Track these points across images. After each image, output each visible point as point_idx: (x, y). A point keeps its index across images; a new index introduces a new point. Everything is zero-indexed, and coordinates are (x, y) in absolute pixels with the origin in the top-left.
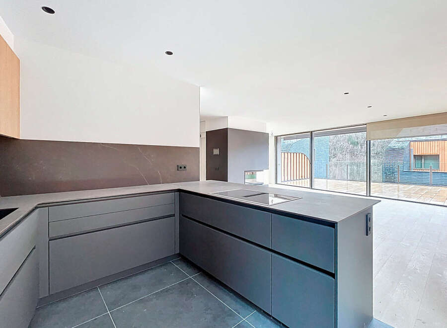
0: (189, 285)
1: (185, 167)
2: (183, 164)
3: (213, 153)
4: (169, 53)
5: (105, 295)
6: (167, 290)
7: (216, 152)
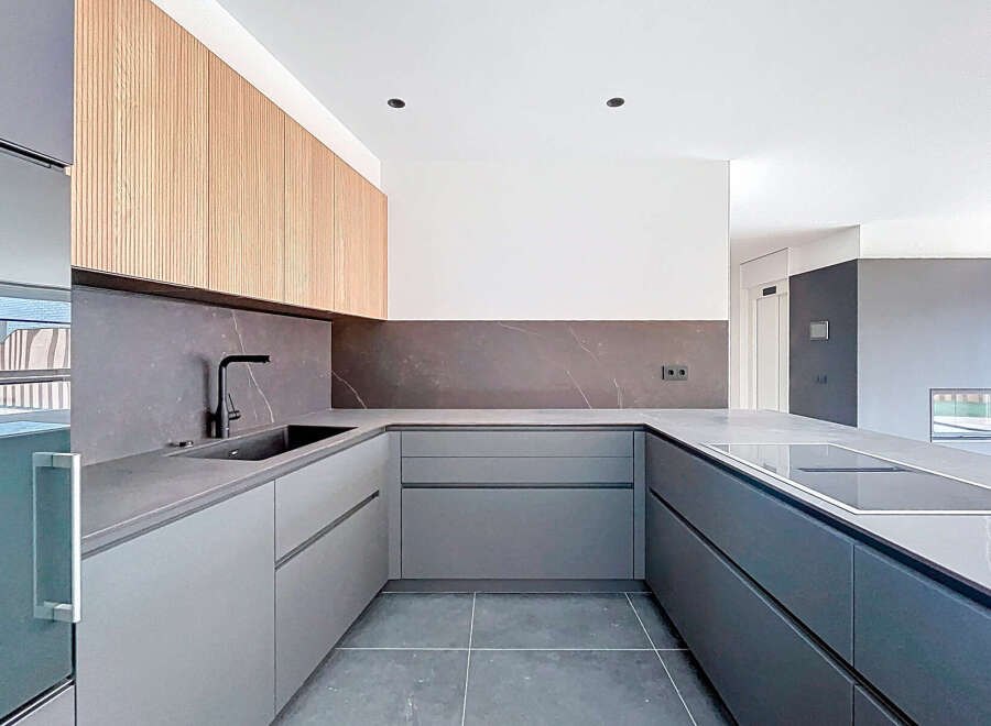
0: (643, 666)
1: (683, 372)
2: (678, 362)
3: (809, 333)
4: (616, 102)
5: (480, 612)
6: (589, 656)
7: (819, 330)
